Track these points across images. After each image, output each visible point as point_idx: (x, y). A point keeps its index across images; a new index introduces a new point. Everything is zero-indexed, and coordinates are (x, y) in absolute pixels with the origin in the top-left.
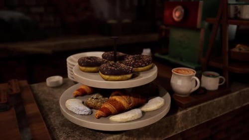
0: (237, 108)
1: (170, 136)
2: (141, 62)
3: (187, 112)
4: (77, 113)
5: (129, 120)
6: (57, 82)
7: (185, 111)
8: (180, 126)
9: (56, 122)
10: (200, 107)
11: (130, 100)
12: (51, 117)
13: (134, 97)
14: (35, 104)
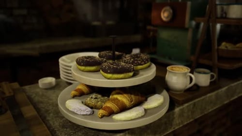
0: (226, 102)
1: (168, 133)
2: (139, 60)
3: (183, 108)
4: (79, 113)
5: (133, 118)
6: (50, 83)
7: (181, 107)
8: (177, 122)
9: (55, 124)
10: (195, 103)
11: (132, 98)
12: (50, 119)
13: (135, 95)
14: (31, 107)
